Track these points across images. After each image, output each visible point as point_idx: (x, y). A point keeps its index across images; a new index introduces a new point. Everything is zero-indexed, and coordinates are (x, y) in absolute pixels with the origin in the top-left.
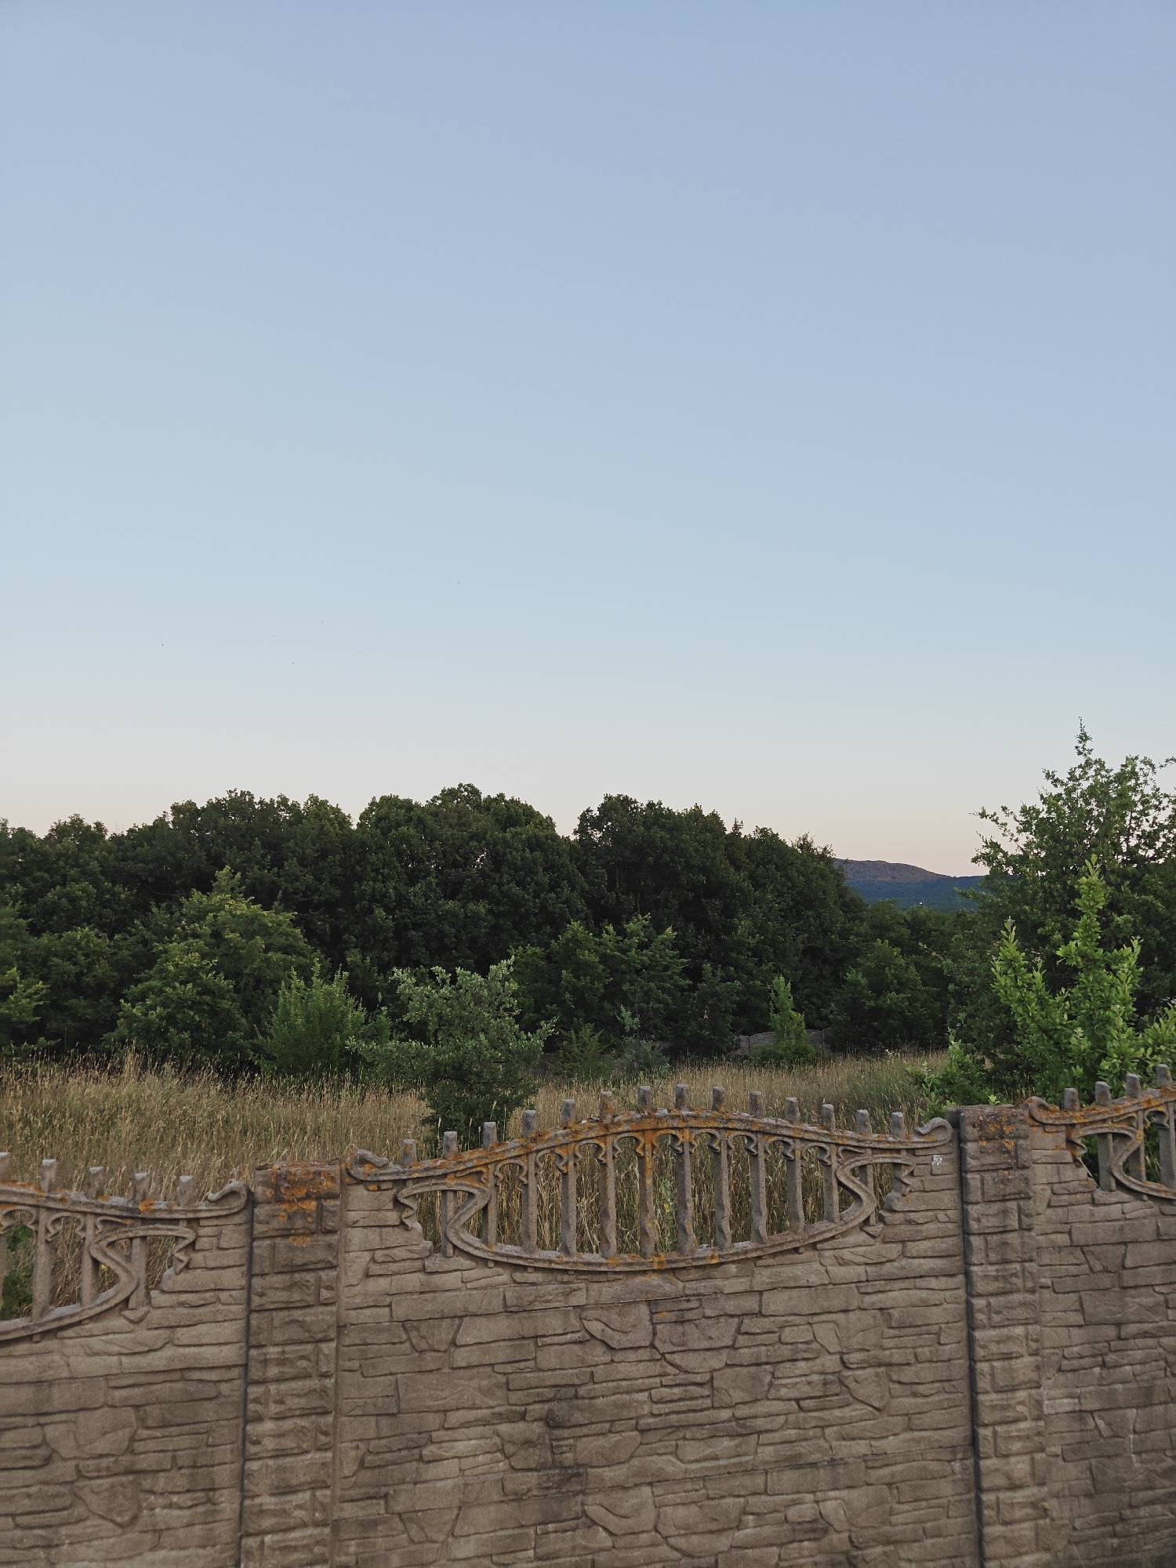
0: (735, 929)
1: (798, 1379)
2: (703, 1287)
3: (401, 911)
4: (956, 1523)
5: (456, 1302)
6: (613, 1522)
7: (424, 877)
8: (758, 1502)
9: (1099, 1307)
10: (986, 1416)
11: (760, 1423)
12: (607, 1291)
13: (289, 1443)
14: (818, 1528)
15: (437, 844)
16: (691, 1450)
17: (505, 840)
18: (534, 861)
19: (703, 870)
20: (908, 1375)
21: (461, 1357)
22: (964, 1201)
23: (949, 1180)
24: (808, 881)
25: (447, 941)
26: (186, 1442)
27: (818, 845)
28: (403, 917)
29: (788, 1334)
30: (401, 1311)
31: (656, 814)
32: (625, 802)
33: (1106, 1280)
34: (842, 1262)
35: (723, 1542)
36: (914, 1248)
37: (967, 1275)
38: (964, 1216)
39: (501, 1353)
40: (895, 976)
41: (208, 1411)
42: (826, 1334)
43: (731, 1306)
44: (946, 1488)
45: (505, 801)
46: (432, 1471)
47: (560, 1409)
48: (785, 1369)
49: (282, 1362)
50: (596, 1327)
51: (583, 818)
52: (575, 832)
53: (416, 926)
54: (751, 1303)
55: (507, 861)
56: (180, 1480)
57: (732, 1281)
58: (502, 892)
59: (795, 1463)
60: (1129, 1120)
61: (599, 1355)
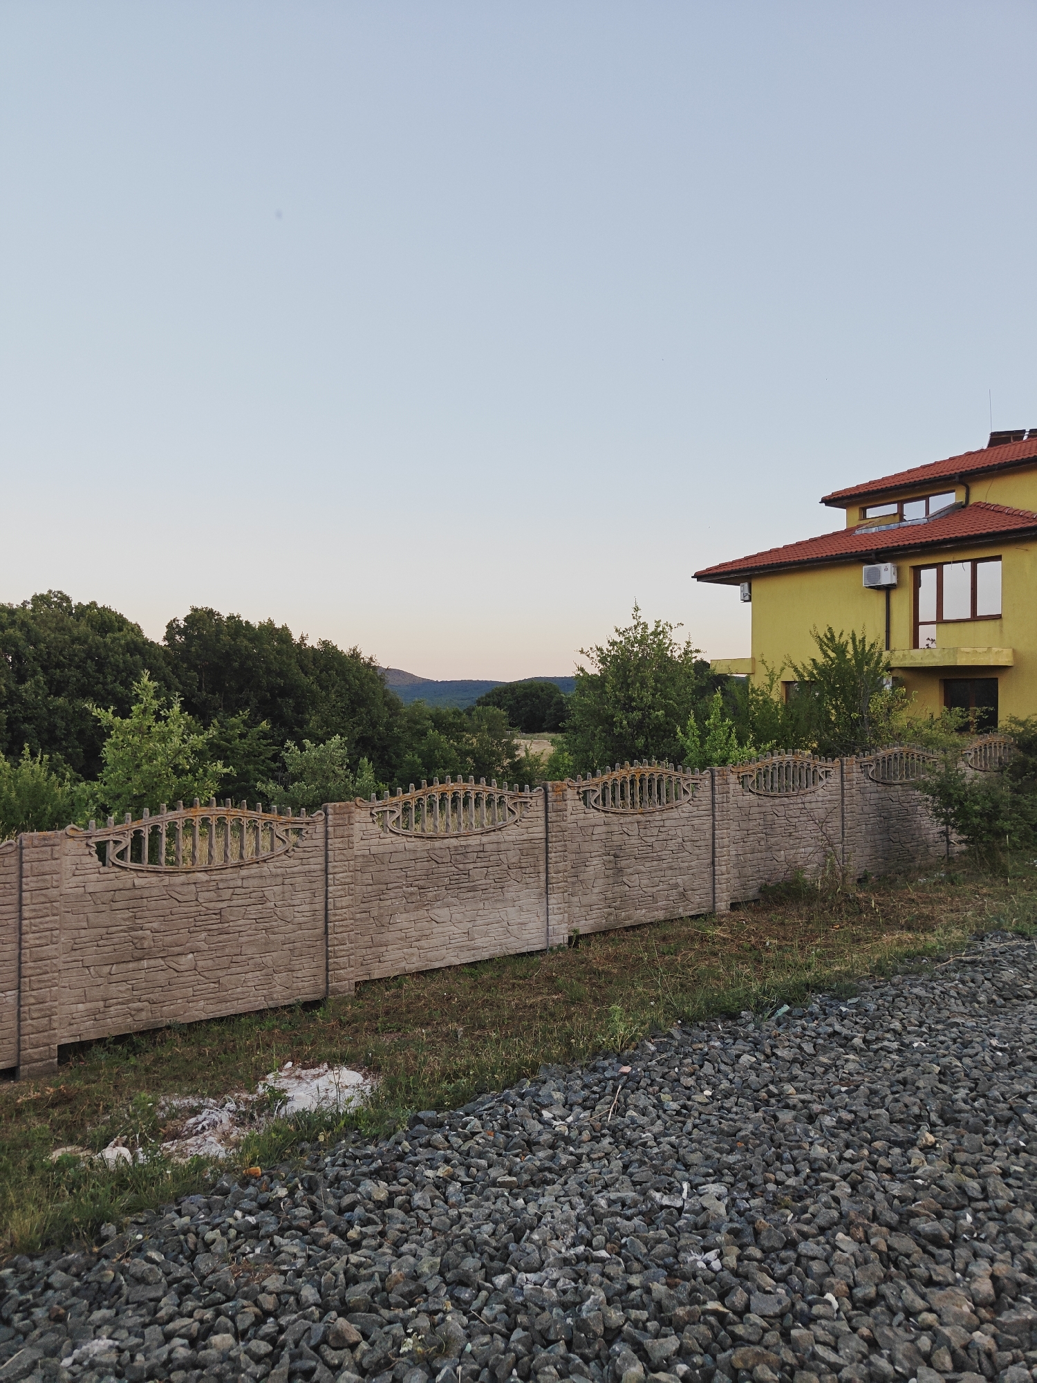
0: (307, 723)
1: (672, 845)
2: (650, 819)
3: (12, 705)
4: (709, 885)
5: (593, 822)
6: (630, 884)
7: (33, 676)
8: (662, 879)
9: (744, 825)
10: (717, 855)
11: (664, 857)
12: (629, 819)
13: (558, 859)
14: (676, 886)
15: (42, 646)
16: (648, 864)
17: (105, 645)
18: (135, 664)
19: (281, 674)
20: (698, 844)
21: (594, 838)
22: (713, 794)
23: (709, 788)
24: (362, 685)
25: (58, 732)
26: (532, 860)
27: (365, 655)
28: (14, 712)
29: (670, 832)
30: (580, 824)
31: (236, 626)
32: (210, 613)
33: (746, 818)
34: (683, 812)
35: (654, 890)
36: (700, 808)
37: (713, 815)
38: (713, 798)
39: (604, 836)
40: (442, 757)
41: (537, 851)
42: (679, 833)
43: (657, 824)
44: (706, 875)
45: (97, 609)
46: (588, 869)
47: (618, 852)
48: (669, 842)
49: (556, 837)
50: (625, 829)
51: (170, 626)
52: (165, 639)
53: (27, 719)
54: (661, 823)
55: (110, 662)
56: (532, 870)
57: (657, 816)
58: (106, 690)
59: (671, 868)
60: (753, 771)
61: (626, 837)
